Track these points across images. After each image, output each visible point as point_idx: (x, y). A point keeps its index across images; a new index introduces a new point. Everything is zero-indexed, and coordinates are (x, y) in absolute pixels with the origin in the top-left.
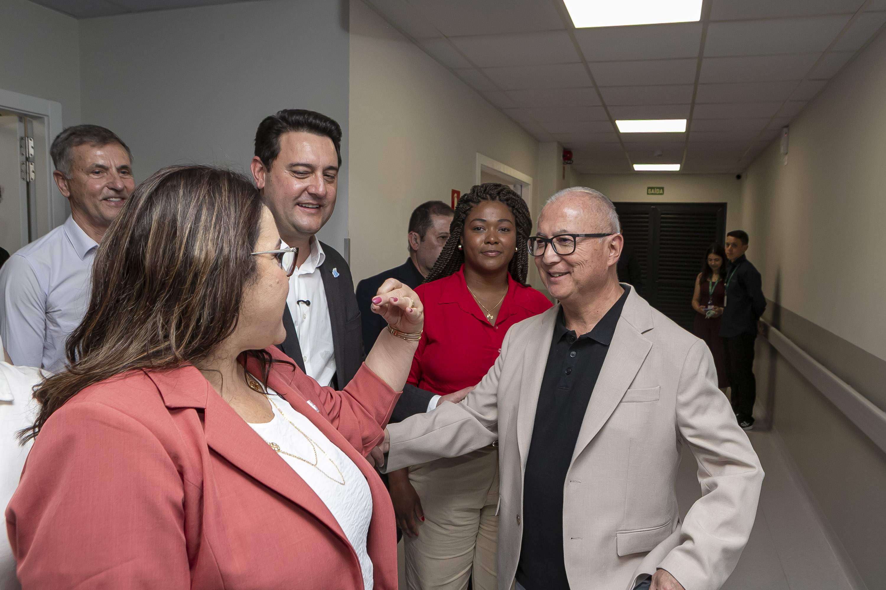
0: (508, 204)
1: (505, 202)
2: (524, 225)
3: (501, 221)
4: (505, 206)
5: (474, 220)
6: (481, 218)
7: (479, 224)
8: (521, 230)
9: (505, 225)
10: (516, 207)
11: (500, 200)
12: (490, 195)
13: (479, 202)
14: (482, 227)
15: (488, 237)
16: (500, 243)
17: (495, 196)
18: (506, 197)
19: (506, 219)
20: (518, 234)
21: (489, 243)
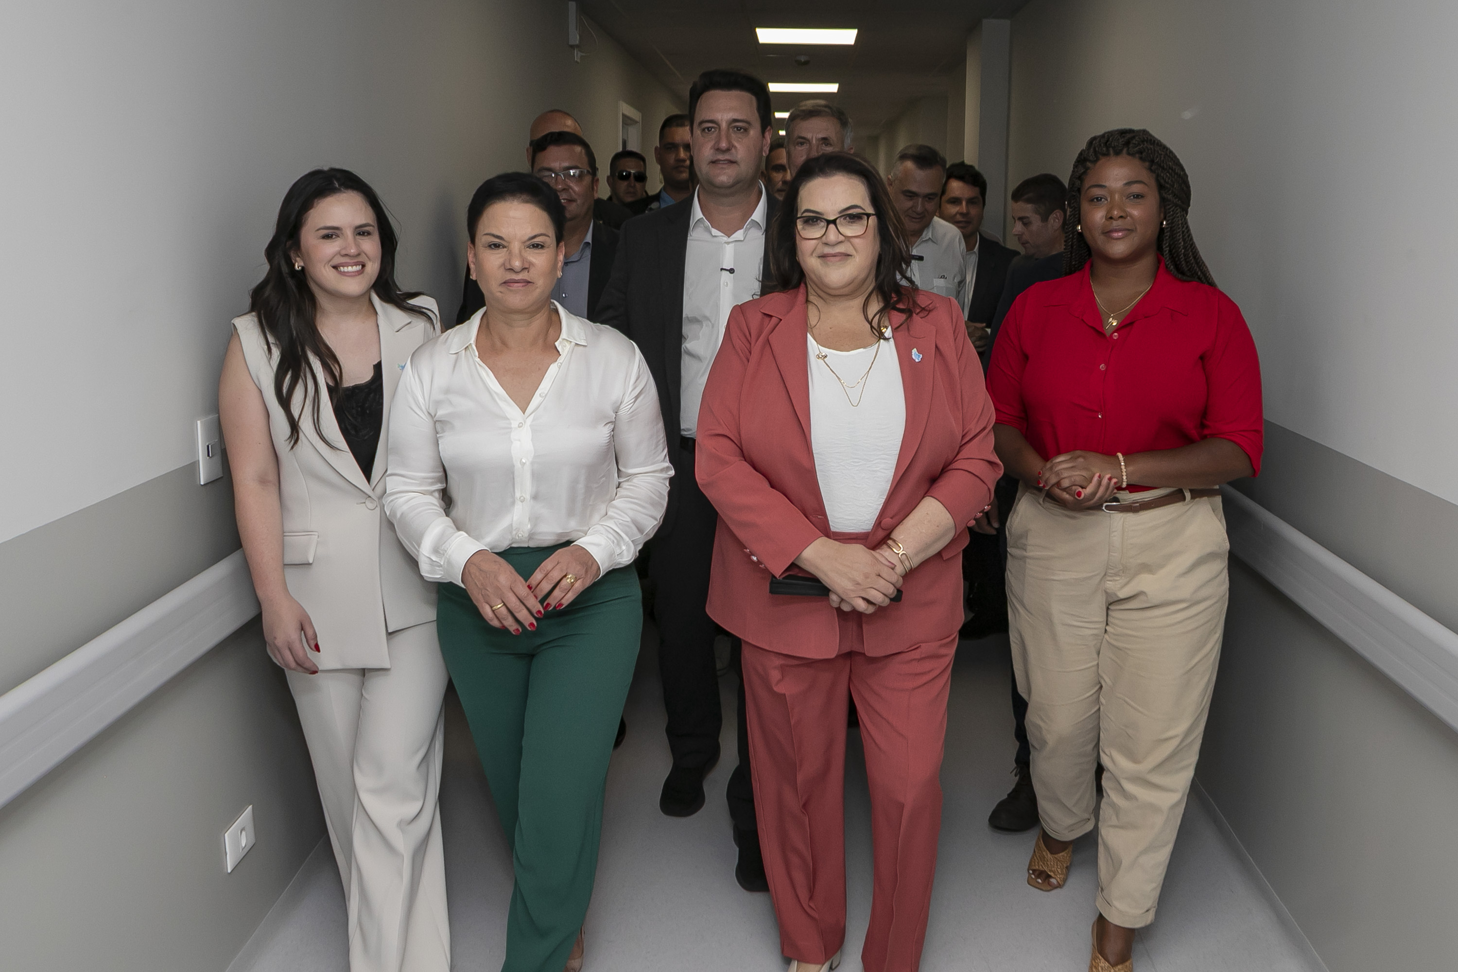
0: (1141, 159)
1: (1137, 155)
2: (1173, 186)
3: (1129, 184)
4: (1136, 162)
5: (1090, 187)
6: (1098, 184)
7: (1097, 192)
8: (1169, 195)
9: (1136, 188)
10: (1156, 161)
11: (1129, 154)
12: (1114, 148)
13: (1097, 160)
14: (1102, 197)
15: (1109, 211)
16: (1128, 217)
17: (1120, 148)
18: (1138, 148)
19: (1137, 180)
20: (1163, 201)
21: (1111, 218)
